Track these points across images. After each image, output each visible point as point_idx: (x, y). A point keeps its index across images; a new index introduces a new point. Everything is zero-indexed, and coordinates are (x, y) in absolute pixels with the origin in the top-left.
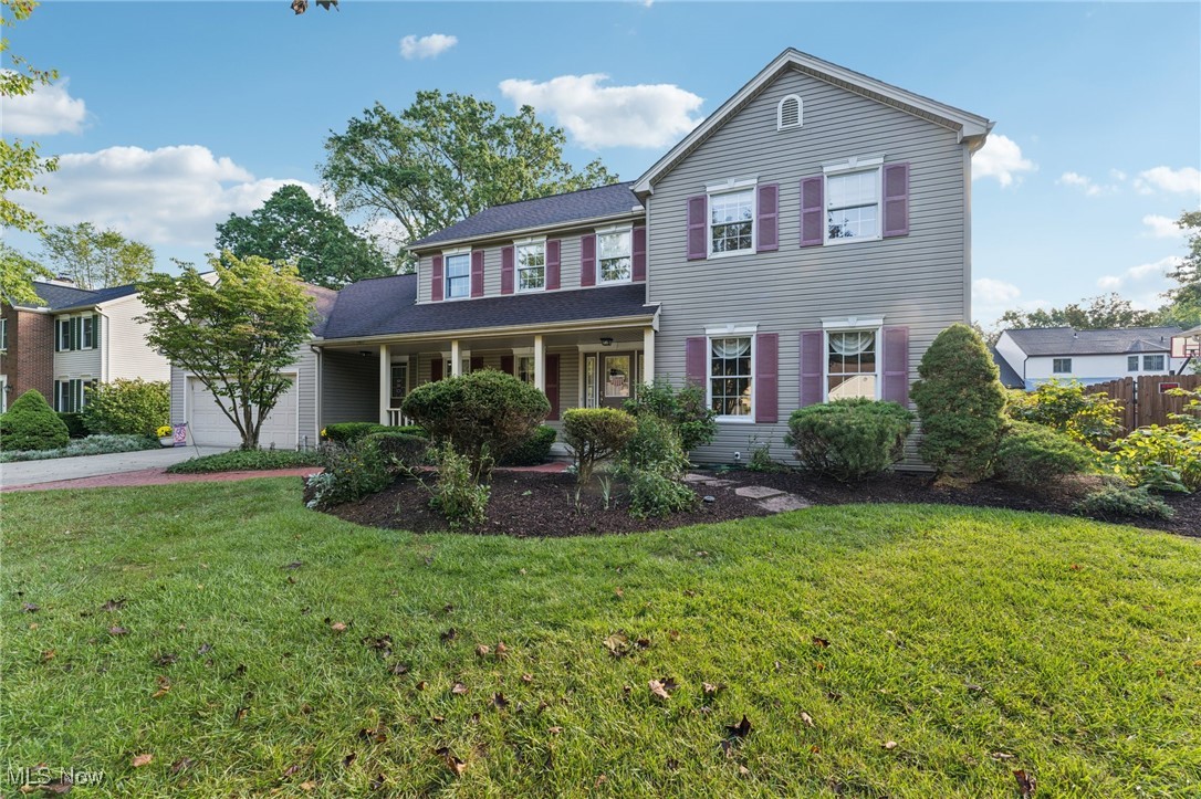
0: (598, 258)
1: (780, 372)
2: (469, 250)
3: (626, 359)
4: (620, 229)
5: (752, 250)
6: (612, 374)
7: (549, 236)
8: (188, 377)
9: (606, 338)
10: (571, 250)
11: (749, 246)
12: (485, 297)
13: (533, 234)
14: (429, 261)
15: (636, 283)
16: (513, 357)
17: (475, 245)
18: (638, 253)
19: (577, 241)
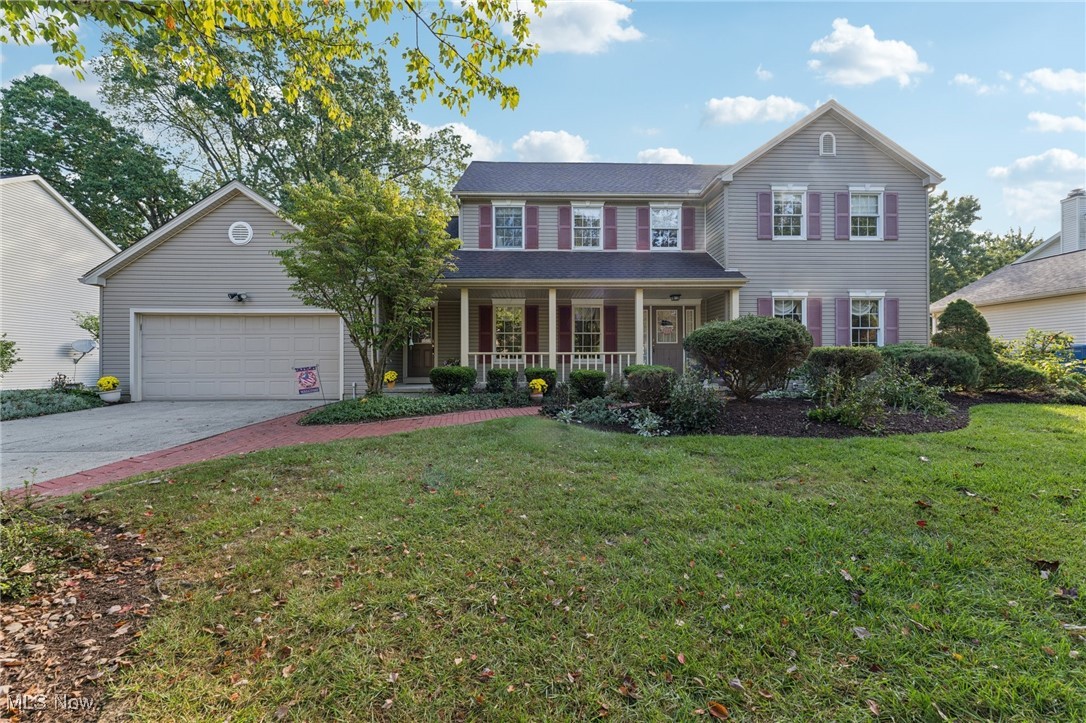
0: (652, 227)
1: (823, 326)
2: (522, 204)
3: (675, 312)
4: (671, 205)
5: (803, 236)
6: (663, 324)
7: (606, 203)
8: (136, 314)
9: (676, 295)
10: (627, 219)
11: (797, 232)
12: (539, 250)
13: (593, 199)
14: (475, 209)
15: (685, 251)
16: (571, 306)
17: (529, 200)
18: (687, 227)
19: (633, 211)
